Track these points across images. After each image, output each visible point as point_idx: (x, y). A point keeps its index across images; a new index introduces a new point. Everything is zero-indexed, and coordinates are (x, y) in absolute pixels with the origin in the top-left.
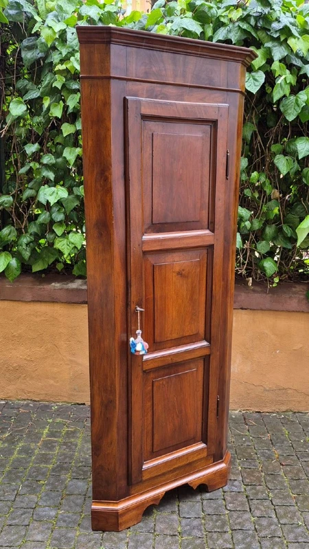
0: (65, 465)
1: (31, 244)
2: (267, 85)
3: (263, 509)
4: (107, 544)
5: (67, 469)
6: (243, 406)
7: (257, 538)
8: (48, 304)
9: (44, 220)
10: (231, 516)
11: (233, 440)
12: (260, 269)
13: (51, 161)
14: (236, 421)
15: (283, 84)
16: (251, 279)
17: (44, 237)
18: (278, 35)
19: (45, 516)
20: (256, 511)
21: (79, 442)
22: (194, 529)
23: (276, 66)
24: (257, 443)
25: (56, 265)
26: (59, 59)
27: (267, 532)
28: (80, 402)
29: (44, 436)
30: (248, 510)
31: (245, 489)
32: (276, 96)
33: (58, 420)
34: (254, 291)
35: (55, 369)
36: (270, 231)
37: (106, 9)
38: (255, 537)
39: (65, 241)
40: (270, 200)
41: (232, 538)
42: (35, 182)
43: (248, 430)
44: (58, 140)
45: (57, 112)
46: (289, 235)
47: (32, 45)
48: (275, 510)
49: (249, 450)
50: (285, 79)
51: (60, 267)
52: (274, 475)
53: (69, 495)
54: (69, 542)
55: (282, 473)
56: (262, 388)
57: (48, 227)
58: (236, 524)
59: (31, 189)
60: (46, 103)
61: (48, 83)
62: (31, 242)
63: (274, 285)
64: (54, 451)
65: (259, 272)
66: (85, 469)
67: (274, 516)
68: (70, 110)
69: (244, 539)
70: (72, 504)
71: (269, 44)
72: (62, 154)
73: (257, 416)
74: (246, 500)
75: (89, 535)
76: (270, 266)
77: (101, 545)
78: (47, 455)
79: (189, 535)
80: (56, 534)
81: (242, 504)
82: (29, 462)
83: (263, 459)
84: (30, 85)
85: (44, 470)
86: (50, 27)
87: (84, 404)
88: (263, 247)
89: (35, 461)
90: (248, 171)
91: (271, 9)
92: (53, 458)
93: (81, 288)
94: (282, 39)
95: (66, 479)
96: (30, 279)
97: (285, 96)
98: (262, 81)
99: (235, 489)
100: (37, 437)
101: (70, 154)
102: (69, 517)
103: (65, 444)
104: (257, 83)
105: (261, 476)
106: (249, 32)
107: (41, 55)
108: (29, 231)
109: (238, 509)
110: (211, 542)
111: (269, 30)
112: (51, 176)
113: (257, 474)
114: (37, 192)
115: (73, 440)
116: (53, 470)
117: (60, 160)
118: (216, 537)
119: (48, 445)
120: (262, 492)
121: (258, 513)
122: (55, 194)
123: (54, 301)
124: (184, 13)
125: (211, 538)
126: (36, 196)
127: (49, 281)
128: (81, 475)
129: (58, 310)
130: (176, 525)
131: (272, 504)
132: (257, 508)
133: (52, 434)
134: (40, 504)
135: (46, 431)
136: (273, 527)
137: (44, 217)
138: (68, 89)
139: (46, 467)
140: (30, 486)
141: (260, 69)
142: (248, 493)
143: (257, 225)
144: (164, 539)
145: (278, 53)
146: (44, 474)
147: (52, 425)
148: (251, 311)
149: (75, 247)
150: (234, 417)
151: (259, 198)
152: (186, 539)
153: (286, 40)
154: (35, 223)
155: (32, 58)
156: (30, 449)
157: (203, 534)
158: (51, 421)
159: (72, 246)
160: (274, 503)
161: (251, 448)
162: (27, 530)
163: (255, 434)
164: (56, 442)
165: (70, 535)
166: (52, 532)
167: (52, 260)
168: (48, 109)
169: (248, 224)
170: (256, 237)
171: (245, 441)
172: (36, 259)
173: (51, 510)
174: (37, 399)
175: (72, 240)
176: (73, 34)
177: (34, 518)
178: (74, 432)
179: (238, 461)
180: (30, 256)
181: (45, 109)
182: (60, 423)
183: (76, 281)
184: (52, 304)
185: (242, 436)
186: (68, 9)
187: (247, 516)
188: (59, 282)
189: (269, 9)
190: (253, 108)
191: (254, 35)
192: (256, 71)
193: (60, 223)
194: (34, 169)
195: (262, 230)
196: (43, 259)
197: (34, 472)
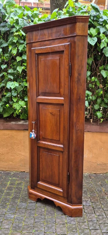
0: (17, 197)
1: (3, 106)
2: (97, 43)
3: (100, 212)
4: (36, 229)
5: (18, 198)
6: (89, 171)
7: (98, 224)
8: (10, 130)
9: (9, 95)
10: (87, 215)
11: (86, 185)
12: (96, 116)
13: (12, 72)
14: (86, 177)
15: (104, 42)
16: (92, 119)
17: (8, 103)
18: (102, 23)
19: (9, 217)
20: (97, 213)
21: (23, 187)
22: (72, 221)
23: (101, 35)
24: (96, 186)
25: (13, 115)
26: (15, 31)
27: (102, 221)
28: (23, 171)
29: (8, 185)
30: (94, 212)
31: (92, 204)
32: (102, 47)
33: (14, 178)
34: (93, 124)
35: (13, 158)
36: (99, 101)
37: (34, 12)
38: (97, 224)
39: (17, 104)
40: (99, 88)
41: (88, 224)
42: (5, 80)
43: (92, 181)
44: (15, 63)
45: (15, 52)
46: (107, 102)
47: (4, 26)
48: (104, 212)
49: (92, 189)
50: (105, 40)
51: (15, 115)
52: (103, 198)
53: (19, 209)
54: (20, 228)
55: (106, 197)
56: (96, 164)
57: (10, 99)
58: (89, 219)
59: (3, 83)
60: (10, 48)
61: (11, 41)
62: (3, 105)
63: (101, 122)
64: (13, 191)
65: (95, 117)
66: (26, 198)
67: (104, 215)
68: (20, 51)
69: (93, 225)
70: (21, 212)
71: (98, 27)
72: (16, 69)
73: (95, 175)
74: (92, 208)
75: (28, 225)
76: (99, 114)
77: (33, 229)
78: (9, 192)
79: (70, 224)
80: (14, 225)
81: (91, 210)
82: (2, 196)
83: (98, 192)
84: (3, 42)
85: (8, 199)
86: (12, 18)
87: (24, 172)
88: (96, 107)
89: (5, 195)
90: (91, 76)
91: (99, 13)
92: (12, 194)
93: (23, 124)
94: (104, 25)
95: (18, 202)
96: (2, 120)
97: (105, 47)
98: (96, 41)
99: (88, 204)
100: (5, 185)
101: (20, 69)
102: (19, 218)
103: (17, 188)
104: (94, 42)
105: (98, 199)
106: (91, 22)
107: (8, 29)
108: (2, 100)
109: (89, 212)
110: (79, 226)
111: (99, 21)
112: (12, 78)
113: (96, 198)
114: (6, 84)
115: (20, 186)
116: (12, 199)
117: (15, 71)
118: (81, 224)
119: (10, 189)
120: (99, 205)
121: (98, 214)
122: (13, 85)
123: (12, 129)
124: (65, 14)
125: (79, 225)
126: (5, 86)
127: (10, 121)
128: (24, 200)
129: (14, 133)
130: (64, 220)
131: (103, 210)
132: (98, 212)
133: (11, 184)
134: (7, 213)
135: (9, 183)
136: (104, 219)
137: (8, 95)
138: (19, 43)
139: (9, 198)
140: (3, 206)
141: (95, 36)
142: (93, 206)
143: (94, 98)
144: (60, 225)
145: (102, 30)
146: (8, 201)
147: (11, 180)
148: (92, 133)
149: (22, 107)
150: (85, 176)
151: (95, 88)
152: (69, 225)
153: (105, 25)
154: (5, 98)
155: (4, 31)
156: (2, 190)
157: (76, 223)
158: (11, 179)
159: (20, 106)
160: (104, 210)
161: (93, 188)
162: (2, 224)
163: (94, 182)
164: (13, 187)
165: (20, 225)
166: (12, 224)
167: (11, 113)
168: (11, 51)
169: (91, 97)
170: (93, 103)
171: (90, 185)
172: (5, 112)
173: (12, 215)
174: (5, 170)
175: (20, 104)
176: (21, 21)
177: (5, 219)
178: (20, 183)
179: (88, 193)
180: (3, 111)
181: (9, 51)
182: (14, 179)
183: (21, 121)
184: (11, 131)
185: (90, 183)
186: (19, 12)
187: (94, 215)
188: (14, 121)
189: (98, 13)
190: (92, 52)
191: (93, 23)
192: (94, 37)
193: (15, 97)
194: (5, 75)
195: (96, 100)
196: (8, 112)
197: (4, 200)
